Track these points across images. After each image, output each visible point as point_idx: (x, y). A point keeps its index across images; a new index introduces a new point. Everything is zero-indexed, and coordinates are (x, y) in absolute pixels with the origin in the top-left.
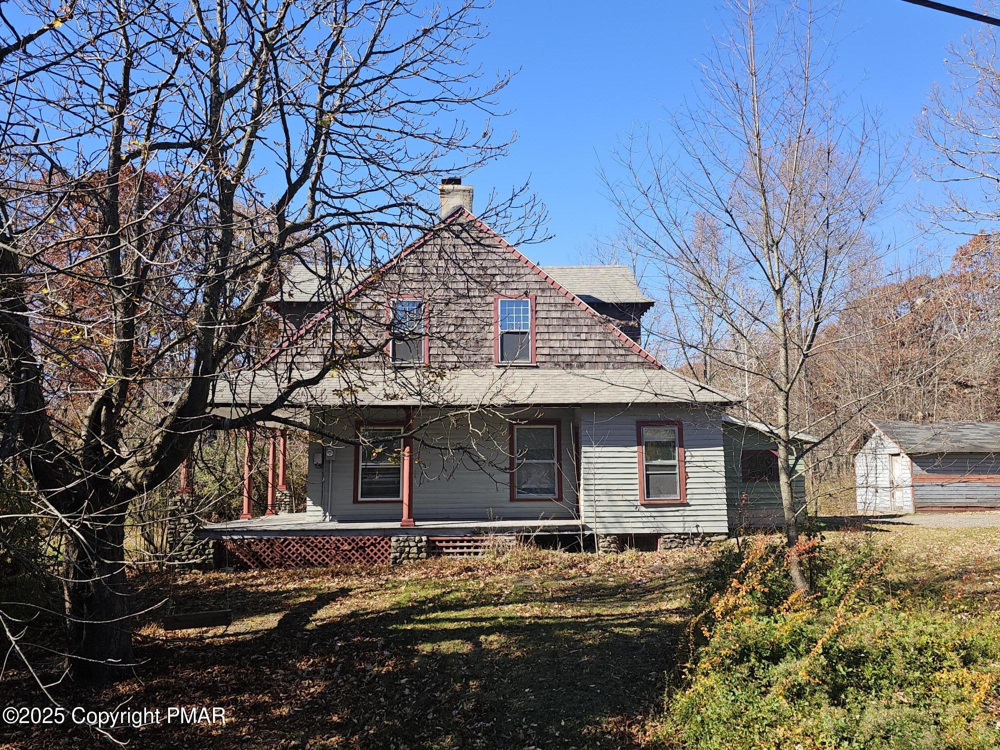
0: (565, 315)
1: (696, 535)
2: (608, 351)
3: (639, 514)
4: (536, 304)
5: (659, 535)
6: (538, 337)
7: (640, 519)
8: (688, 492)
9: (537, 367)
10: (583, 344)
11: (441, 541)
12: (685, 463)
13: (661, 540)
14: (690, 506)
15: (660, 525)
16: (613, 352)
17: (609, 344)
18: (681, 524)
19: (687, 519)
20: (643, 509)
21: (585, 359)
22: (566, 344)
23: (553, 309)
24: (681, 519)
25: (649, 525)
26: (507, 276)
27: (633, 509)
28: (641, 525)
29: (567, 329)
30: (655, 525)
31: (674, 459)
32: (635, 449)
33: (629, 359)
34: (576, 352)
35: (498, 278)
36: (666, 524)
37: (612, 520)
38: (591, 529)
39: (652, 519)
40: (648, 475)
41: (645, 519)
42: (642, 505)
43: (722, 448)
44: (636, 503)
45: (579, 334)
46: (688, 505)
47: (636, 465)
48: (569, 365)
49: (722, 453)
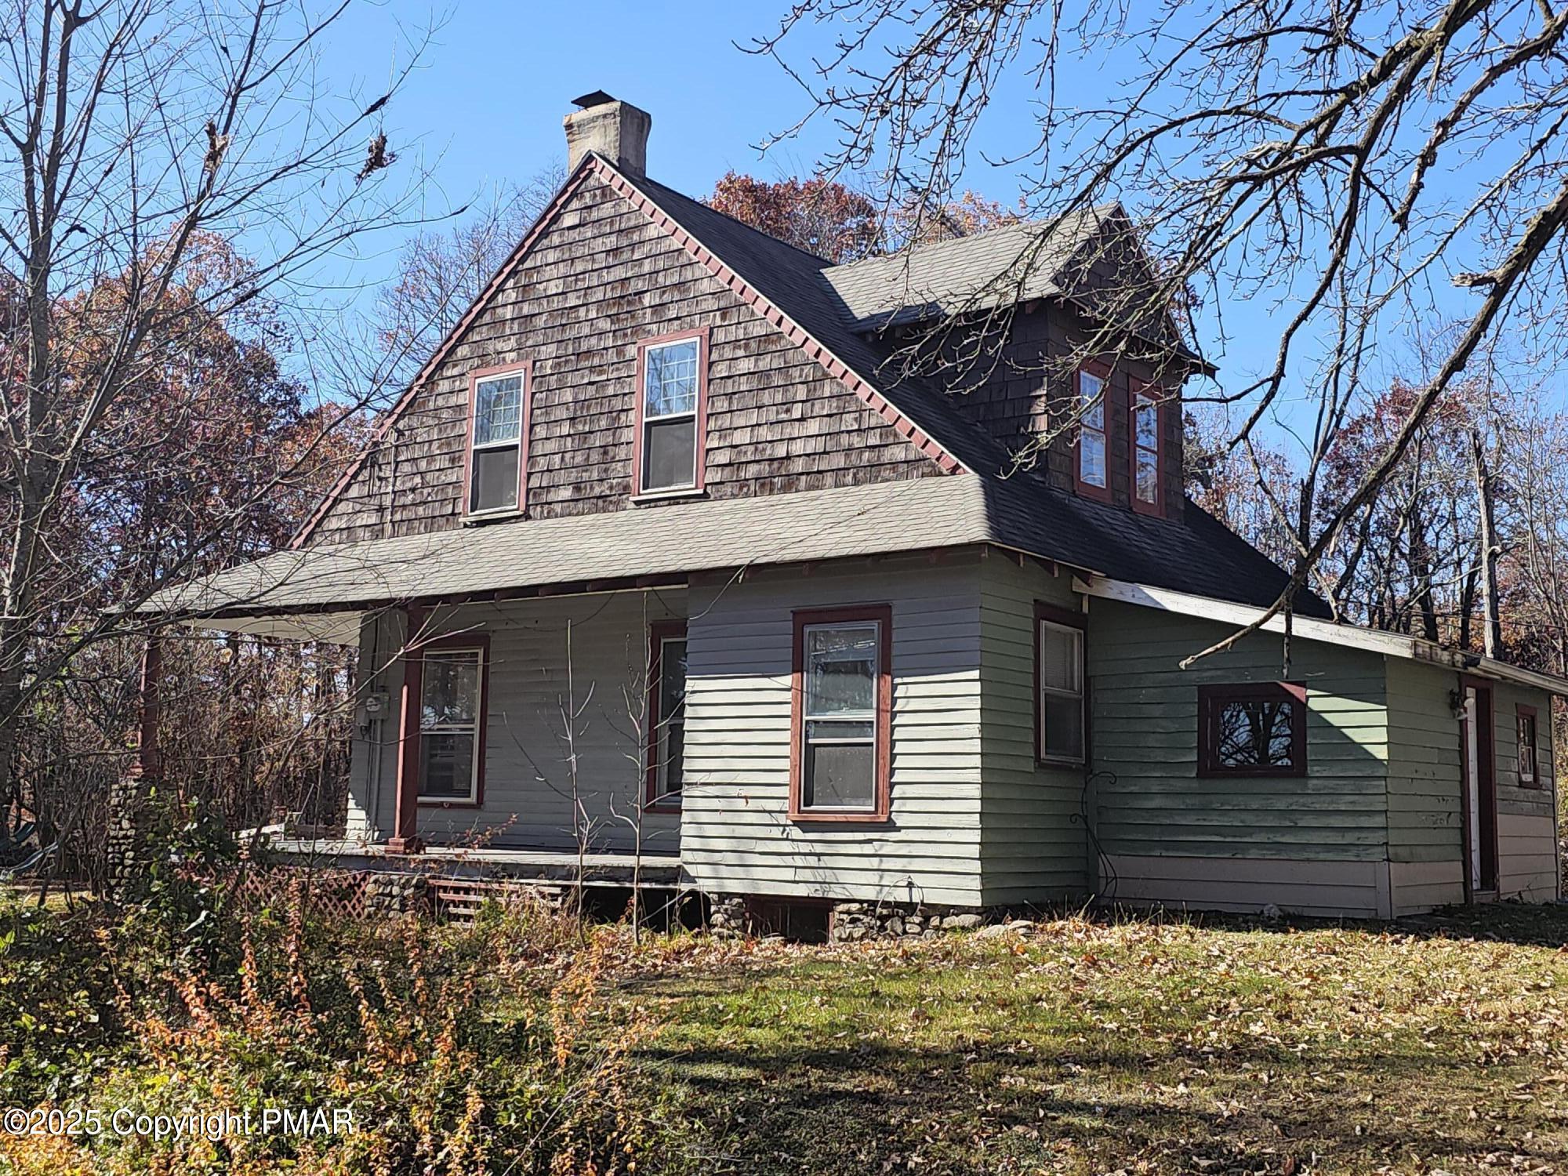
0: (764, 364)
1: (910, 907)
2: (845, 440)
3: (786, 847)
4: (711, 347)
5: (829, 904)
6: (712, 425)
7: (788, 860)
8: (897, 792)
9: (705, 496)
10: (796, 430)
11: (445, 889)
12: (893, 716)
13: (834, 917)
14: (899, 829)
15: (829, 876)
16: (857, 441)
17: (849, 422)
18: (873, 878)
19: (888, 864)
20: (796, 833)
21: (799, 466)
22: (764, 434)
23: (741, 353)
24: (874, 863)
25: (807, 875)
26: (664, 290)
27: (776, 832)
28: (789, 874)
29: (766, 398)
30: (820, 875)
31: (869, 707)
32: (787, 681)
33: (888, 455)
34: (781, 451)
35: (647, 300)
36: (844, 876)
37: (732, 858)
38: (692, 880)
39: (812, 861)
40: (811, 749)
41: (799, 861)
42: (796, 823)
43: (975, 674)
44: (782, 819)
45: (788, 405)
46: (890, 827)
47: (786, 723)
48: (765, 485)
49: (977, 688)
